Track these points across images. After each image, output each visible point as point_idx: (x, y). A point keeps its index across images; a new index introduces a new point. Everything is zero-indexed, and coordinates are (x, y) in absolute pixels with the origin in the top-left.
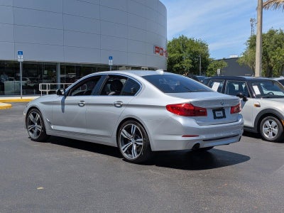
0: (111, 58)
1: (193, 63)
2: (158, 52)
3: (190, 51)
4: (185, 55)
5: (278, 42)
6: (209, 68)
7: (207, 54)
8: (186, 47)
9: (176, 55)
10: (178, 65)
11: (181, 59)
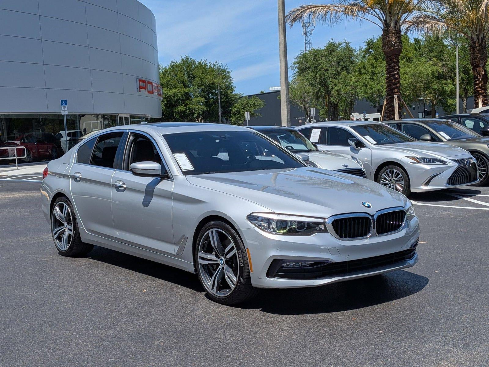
0: (64, 103)
1: (207, 104)
2: (145, 88)
3: (201, 84)
4: (194, 90)
5: (342, 64)
6: (234, 110)
7: (229, 88)
8: (194, 77)
9: (177, 91)
10: (182, 108)
11: (187, 96)
